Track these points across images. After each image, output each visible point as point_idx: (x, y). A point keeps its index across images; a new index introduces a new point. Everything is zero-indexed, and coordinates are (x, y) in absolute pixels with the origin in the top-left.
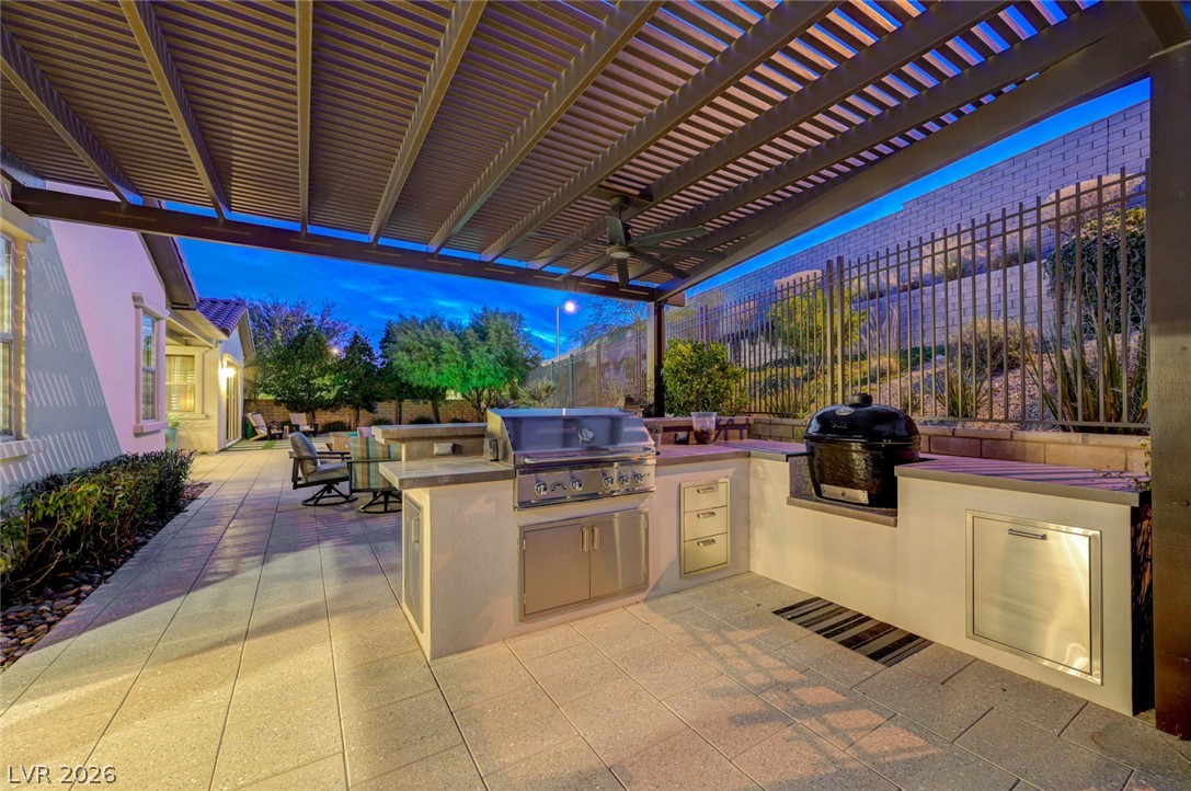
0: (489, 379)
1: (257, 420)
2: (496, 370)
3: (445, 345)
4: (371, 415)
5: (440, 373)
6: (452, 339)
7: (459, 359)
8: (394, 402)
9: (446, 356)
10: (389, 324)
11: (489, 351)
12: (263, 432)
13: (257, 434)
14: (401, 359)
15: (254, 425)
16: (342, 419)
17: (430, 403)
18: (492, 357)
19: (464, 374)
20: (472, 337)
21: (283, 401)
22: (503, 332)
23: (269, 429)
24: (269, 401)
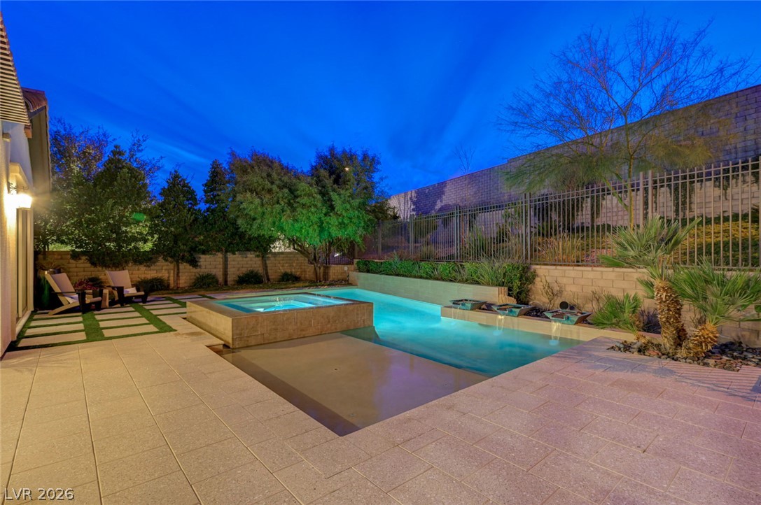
1: (59, 283)
4: (194, 270)
8: (220, 255)
12: (72, 301)
13: (61, 305)
15: (57, 290)
16: (159, 275)
17: (258, 254)
21: (83, 253)
23: (82, 297)
24: (66, 253)
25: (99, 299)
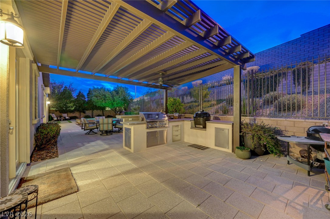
0: (119, 105)
1: (53, 116)
2: (121, 102)
3: (107, 95)
4: (84, 114)
5: (106, 103)
6: (109, 94)
7: (111, 99)
8: (91, 111)
9: (108, 98)
10: (90, 89)
11: (119, 97)
12: (56, 119)
13: (53, 119)
14: (94, 99)
15: (53, 117)
16: (76, 115)
17: (101, 111)
18: (120, 99)
19: (112, 103)
20: (115, 93)
21: (58, 110)
22: (123, 92)
23: (57, 118)
24: (54, 110)
25: (60, 119)
